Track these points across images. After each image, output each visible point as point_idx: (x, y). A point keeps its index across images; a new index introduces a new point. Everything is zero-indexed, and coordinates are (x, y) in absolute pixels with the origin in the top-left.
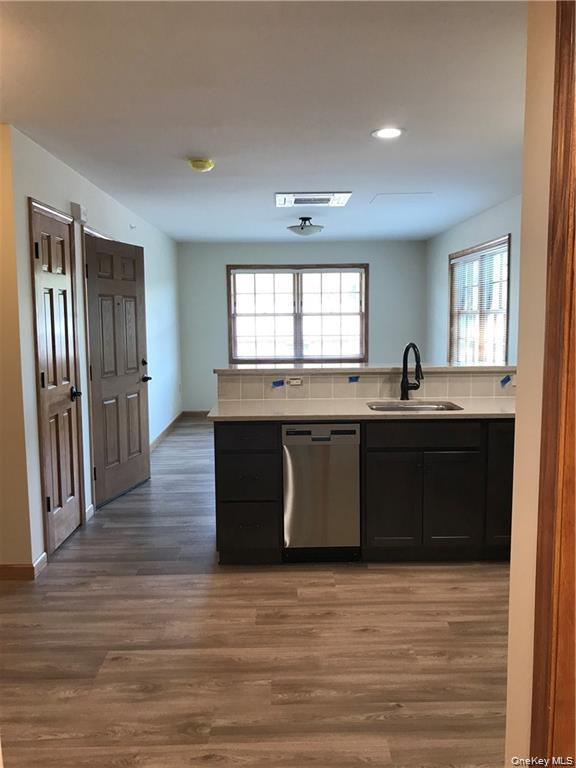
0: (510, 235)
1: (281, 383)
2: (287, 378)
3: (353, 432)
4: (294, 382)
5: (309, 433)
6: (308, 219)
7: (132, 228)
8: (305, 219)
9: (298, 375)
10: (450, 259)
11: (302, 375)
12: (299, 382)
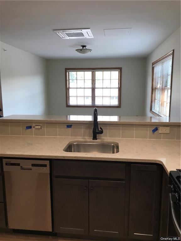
0: (173, 50)
1: (30, 127)
2: (34, 125)
3: (45, 166)
4: (37, 127)
5: (19, 165)
6: (85, 46)
7: (5, 50)
8: (83, 46)
9: (39, 123)
10: (153, 65)
11: (41, 123)
12: (39, 127)
